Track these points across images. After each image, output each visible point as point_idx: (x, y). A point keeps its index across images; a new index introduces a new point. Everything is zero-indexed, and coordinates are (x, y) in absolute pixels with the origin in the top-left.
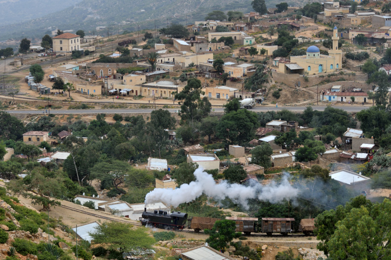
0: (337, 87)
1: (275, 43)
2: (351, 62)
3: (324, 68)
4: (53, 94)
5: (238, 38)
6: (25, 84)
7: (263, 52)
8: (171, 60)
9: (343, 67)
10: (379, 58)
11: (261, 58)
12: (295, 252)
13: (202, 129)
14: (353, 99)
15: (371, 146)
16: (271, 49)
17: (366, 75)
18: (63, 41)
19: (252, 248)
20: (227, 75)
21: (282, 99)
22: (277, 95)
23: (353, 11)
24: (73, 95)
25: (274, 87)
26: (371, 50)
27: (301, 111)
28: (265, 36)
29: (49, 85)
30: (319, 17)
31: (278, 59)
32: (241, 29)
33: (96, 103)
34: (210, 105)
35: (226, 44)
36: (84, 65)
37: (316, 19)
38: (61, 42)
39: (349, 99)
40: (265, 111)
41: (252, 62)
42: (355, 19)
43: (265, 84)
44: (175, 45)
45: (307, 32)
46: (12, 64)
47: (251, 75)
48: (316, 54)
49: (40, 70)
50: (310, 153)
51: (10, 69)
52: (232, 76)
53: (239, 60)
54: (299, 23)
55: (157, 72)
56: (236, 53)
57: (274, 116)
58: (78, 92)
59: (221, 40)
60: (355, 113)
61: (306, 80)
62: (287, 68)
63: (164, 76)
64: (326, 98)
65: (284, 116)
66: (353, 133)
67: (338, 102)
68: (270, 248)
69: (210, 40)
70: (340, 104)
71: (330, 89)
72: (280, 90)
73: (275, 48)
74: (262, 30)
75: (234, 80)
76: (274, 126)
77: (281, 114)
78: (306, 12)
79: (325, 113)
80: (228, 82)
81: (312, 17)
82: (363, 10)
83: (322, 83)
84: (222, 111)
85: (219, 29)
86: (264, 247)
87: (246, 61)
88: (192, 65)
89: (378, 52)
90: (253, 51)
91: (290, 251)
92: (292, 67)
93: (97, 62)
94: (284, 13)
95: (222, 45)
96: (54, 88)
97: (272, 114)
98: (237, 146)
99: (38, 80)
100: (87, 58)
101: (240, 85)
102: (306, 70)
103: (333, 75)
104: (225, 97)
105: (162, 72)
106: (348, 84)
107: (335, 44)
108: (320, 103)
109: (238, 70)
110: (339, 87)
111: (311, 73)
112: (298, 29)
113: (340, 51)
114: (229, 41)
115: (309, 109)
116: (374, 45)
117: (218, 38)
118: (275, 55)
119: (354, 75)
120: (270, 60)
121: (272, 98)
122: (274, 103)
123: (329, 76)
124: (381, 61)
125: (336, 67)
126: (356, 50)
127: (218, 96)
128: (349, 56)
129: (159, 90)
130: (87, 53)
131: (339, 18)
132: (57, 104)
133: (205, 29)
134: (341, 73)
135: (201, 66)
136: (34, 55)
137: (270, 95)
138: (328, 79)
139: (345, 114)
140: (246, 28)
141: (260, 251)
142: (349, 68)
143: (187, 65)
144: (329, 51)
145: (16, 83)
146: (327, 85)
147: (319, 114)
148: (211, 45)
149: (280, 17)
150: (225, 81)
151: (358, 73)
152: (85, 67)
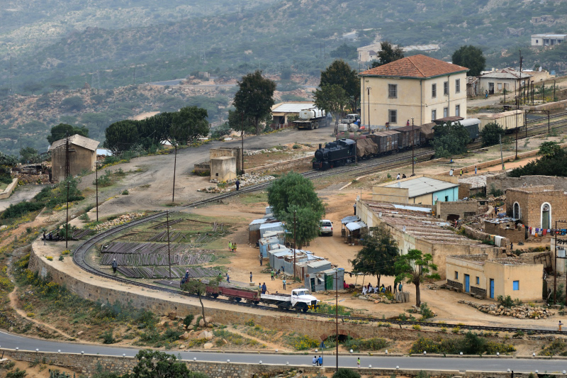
18: (402, 86)
36: (479, 181)
38: (393, 92)
46: (202, 171)
49: (309, 198)
58: (453, 287)
93: (530, 170)
96: (360, 268)
99: (300, 235)
100: (493, 154)
130: (493, 136)
136: (288, 138)
145: (214, 245)
152: (482, 192)
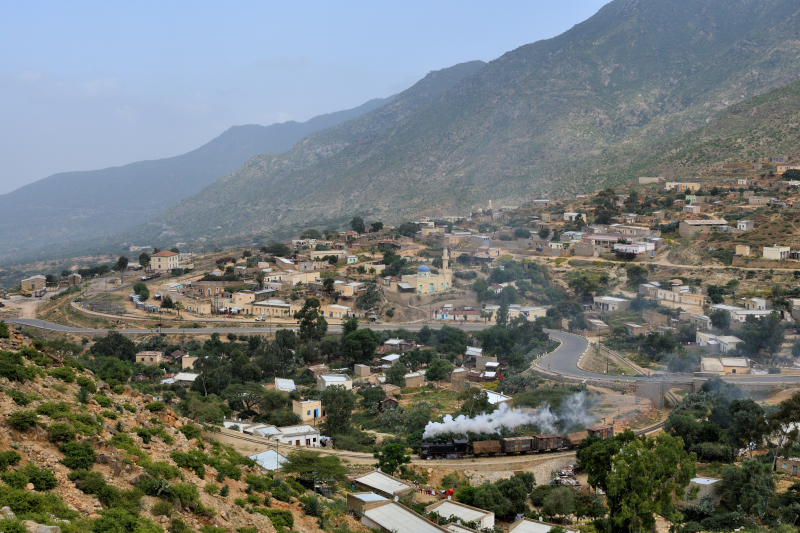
0: (449, 306)
1: (382, 263)
2: (460, 281)
3: (435, 286)
4: (161, 312)
5: (340, 257)
6: (130, 303)
7: (372, 271)
8: (278, 278)
9: (453, 286)
10: (486, 277)
11: (371, 277)
12: (460, 474)
13: (321, 348)
14: (465, 317)
15: (496, 364)
16: (380, 268)
17: (475, 294)
19: (417, 472)
20: (338, 293)
21: (396, 317)
22: (390, 314)
23: (449, 231)
24: (182, 313)
25: (387, 305)
26: (477, 269)
27: (418, 329)
28: (367, 255)
29: (157, 304)
30: (417, 236)
31: (388, 278)
32: (341, 248)
33: (207, 322)
34: (326, 324)
35: (330, 263)
36: (188, 283)
37: (414, 237)
38: (159, 260)
39: (461, 317)
40: (381, 330)
41: (361, 281)
42: (454, 238)
43: (377, 303)
44: (278, 263)
45: (408, 251)
46: (113, 282)
47: (362, 294)
48: (427, 273)
49: (145, 289)
50: (440, 372)
51: (110, 287)
52: (343, 294)
53: (347, 279)
54: (399, 242)
55: (265, 291)
56: (342, 271)
57: (391, 335)
58: (187, 311)
59: (325, 259)
60: (470, 332)
61: (419, 298)
62: (399, 287)
63: (274, 295)
64: (439, 316)
65: (400, 334)
66: (474, 351)
67: (451, 320)
68: (436, 471)
69: (312, 258)
70: (453, 323)
71: (442, 308)
72: (393, 309)
73: (383, 267)
74: (363, 249)
75: (345, 299)
76: (392, 345)
77: (398, 332)
78: (403, 232)
79: (442, 331)
80: (339, 300)
81: (409, 236)
82: (458, 230)
83: (434, 301)
84: (340, 330)
85: (319, 248)
86: (430, 471)
87: (355, 280)
88: (299, 284)
89: (484, 270)
90: (362, 270)
91: (456, 474)
92: (405, 286)
94: (380, 232)
95: (326, 263)
96: (162, 306)
97: (389, 332)
98: (362, 366)
99: (144, 298)
100: (188, 275)
101: (352, 304)
102: (418, 288)
103: (444, 294)
104: (338, 316)
105: (271, 290)
106: (459, 303)
107: (445, 264)
108: (433, 322)
109: (350, 289)
110: (450, 305)
111: (423, 291)
112: (399, 248)
113: (450, 271)
114: (333, 260)
115: (425, 327)
116: (477, 264)
117: (321, 257)
118: (384, 274)
119: (464, 293)
120: (380, 279)
121: (386, 317)
122: (387, 321)
123: (440, 295)
124: (488, 280)
125: (446, 286)
126: (463, 270)
127: (331, 315)
128: (457, 275)
129: (271, 309)
130: (187, 271)
131: (437, 237)
132: (167, 323)
133: (305, 248)
134: (452, 292)
135: (310, 285)
136: (133, 273)
137: (384, 314)
138: (439, 298)
139: (461, 332)
140: (346, 247)
141: (425, 474)
142: (458, 287)
143: (294, 284)
144: (440, 270)
145: (120, 302)
146: (439, 304)
147: (435, 332)
148: (315, 264)
149: (378, 236)
150: (336, 300)
151: (468, 292)
152: (190, 285)
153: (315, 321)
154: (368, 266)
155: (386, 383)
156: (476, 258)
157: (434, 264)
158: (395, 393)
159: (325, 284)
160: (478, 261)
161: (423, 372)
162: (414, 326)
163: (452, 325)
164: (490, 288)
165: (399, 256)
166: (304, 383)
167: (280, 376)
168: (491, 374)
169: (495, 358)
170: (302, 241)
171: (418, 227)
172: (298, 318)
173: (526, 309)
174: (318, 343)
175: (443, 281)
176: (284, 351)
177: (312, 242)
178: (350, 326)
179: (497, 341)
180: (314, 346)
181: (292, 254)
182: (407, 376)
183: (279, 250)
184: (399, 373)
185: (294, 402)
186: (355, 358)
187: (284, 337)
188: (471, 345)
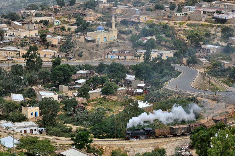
0: (115, 50)
1: (75, 24)
2: (122, 35)
3: (107, 39)
5: (50, 21)
7: (69, 29)
8: (12, 34)
9: (118, 38)
10: (138, 33)
11: (69, 33)
12: (122, 150)
13: (39, 75)
14: (125, 57)
15: (143, 85)
16: (73, 28)
17: (131, 43)
19: (97, 148)
20: (49, 43)
21: (84, 57)
22: (80, 55)
23: (116, 5)
25: (78, 50)
26: (132, 28)
27: (97, 64)
28: (66, 20)
30: (96, 9)
31: (79, 33)
32: (50, 15)
34: (42, 61)
35: (44, 24)
37: (94, 9)
39: (123, 57)
40: (75, 64)
41: (62, 35)
42: (119, 10)
43: (72, 48)
44: (12, 24)
45: (91, 17)
47: (63, 43)
48: (102, 31)
50: (110, 90)
52: (52, 44)
53: (54, 34)
54: (85, 12)
55: (4, 41)
56: (51, 29)
57: (81, 68)
59: (41, 22)
60: (128, 66)
61: (97, 46)
62: (86, 39)
63: (10, 44)
64: (110, 57)
65: (86, 67)
66: (130, 77)
67: (117, 59)
68: (108, 148)
69: (33, 22)
70: (118, 60)
71: (111, 52)
72: (82, 52)
73: (76, 27)
74: (64, 16)
75: (53, 46)
76: (81, 74)
77: (85, 66)
78: (88, 6)
79: (111, 66)
80: (50, 47)
81: (91, 8)
82: (121, 5)
83: (107, 48)
84: (50, 65)
85: (37, 15)
86: (104, 148)
87: (59, 35)
88: (25, 37)
89: (136, 29)
90: (63, 29)
91: (119, 149)
92: (89, 38)
94: (74, 6)
95: (42, 25)
97: (79, 66)
98: (63, 86)
101: (57, 49)
102: (97, 40)
103: (112, 43)
104: (49, 56)
105: (8, 41)
106: (121, 48)
107: (113, 25)
108: (106, 60)
109: (56, 40)
110: (116, 50)
111: (100, 42)
112: (86, 15)
113: (116, 29)
114: (46, 23)
115: (101, 63)
116: (132, 25)
117: (38, 21)
118: (76, 32)
119: (124, 43)
120: (74, 34)
121: (77, 57)
122: (78, 59)
123: (110, 44)
124: (139, 35)
125: (114, 38)
126: (124, 29)
127: (45, 56)
128: (121, 32)
129: (8, 52)
131: (108, 9)
133: (29, 15)
134: (117, 42)
135: (32, 38)
137: (76, 55)
138: (109, 46)
139: (123, 66)
140: (53, 15)
141: (101, 150)
142: (121, 39)
143: (22, 37)
144: (110, 29)
146: (110, 49)
147: (107, 66)
148: (35, 25)
149: (73, 8)
150: (48, 47)
151: (127, 42)
153: (35, 59)
154: (66, 27)
155: (78, 96)
156: (132, 22)
157: (106, 25)
158: (83, 102)
159: (41, 37)
160: (133, 23)
161: (100, 90)
162: (95, 62)
163: (117, 62)
164: (140, 40)
165: (86, 21)
166: (29, 97)
167: (15, 92)
168: (140, 91)
169: (143, 82)
170: (27, 11)
171: (97, 3)
172: (25, 57)
173: (161, 52)
174: (37, 73)
175: (112, 35)
176: (17, 77)
177: (33, 12)
178: (56, 62)
179: (144, 71)
180: (35, 74)
181: (21, 19)
182: (90, 92)
183: (13, 17)
184: (86, 90)
185: (23, 108)
186: (59, 82)
187: (17, 69)
188: (129, 73)
